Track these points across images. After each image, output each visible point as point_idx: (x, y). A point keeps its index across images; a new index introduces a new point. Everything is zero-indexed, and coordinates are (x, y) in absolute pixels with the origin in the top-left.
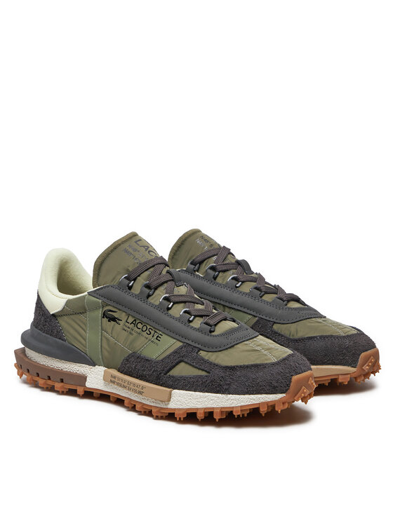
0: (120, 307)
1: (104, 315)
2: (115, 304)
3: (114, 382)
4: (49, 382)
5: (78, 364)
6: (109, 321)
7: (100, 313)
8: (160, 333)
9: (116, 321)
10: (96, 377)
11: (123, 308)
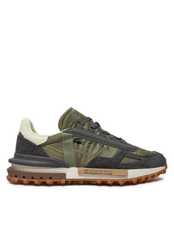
0: (82, 137)
1: (74, 141)
2: (79, 135)
3: (87, 173)
4: (42, 180)
5: (59, 168)
6: (77, 144)
7: (71, 140)
8: (108, 146)
9: (81, 144)
10: (72, 173)
11: (84, 137)
